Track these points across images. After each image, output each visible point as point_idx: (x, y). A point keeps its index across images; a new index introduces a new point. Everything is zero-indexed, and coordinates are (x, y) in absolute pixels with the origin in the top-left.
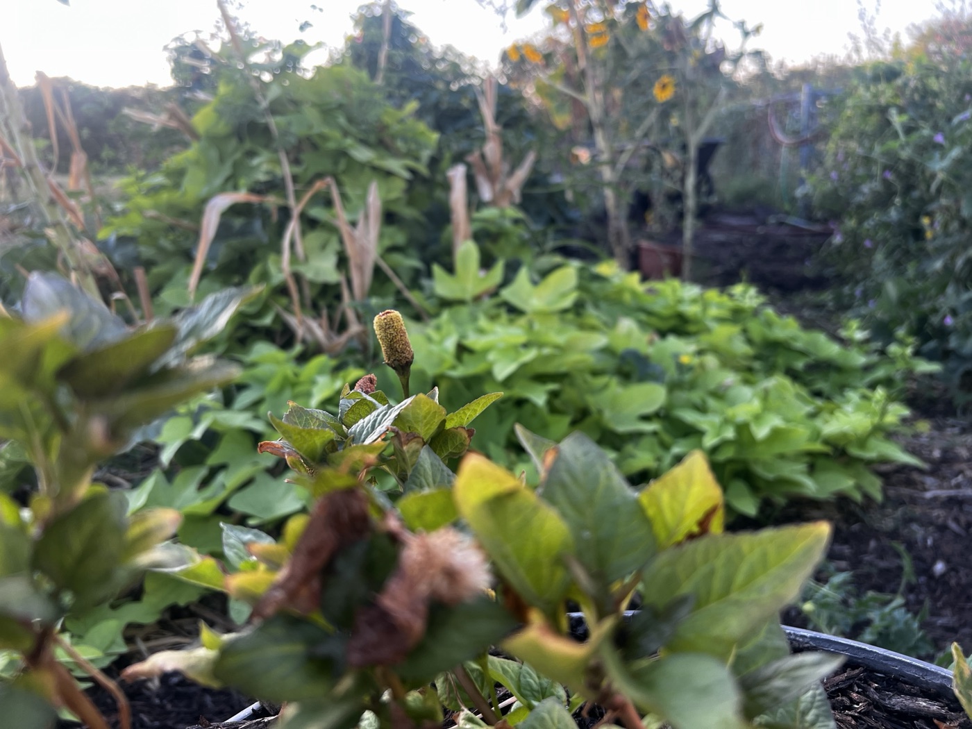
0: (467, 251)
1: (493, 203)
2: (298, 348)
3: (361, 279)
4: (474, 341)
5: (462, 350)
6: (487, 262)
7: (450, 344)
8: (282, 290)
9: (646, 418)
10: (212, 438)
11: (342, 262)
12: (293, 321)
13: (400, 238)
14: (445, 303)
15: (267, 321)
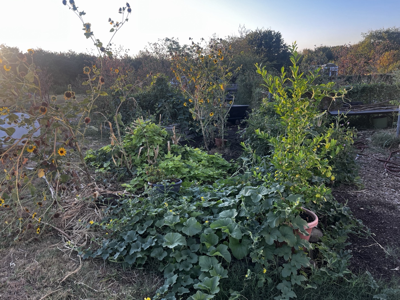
0: (169, 152)
1: (175, 144)
2: (149, 164)
3: (156, 156)
4: (168, 164)
5: (167, 165)
6: (171, 153)
7: (166, 164)
8: (147, 157)
9: (186, 172)
10: (142, 174)
11: (154, 154)
12: (148, 161)
13: (162, 149)
14: (167, 159)
15: (145, 161)
